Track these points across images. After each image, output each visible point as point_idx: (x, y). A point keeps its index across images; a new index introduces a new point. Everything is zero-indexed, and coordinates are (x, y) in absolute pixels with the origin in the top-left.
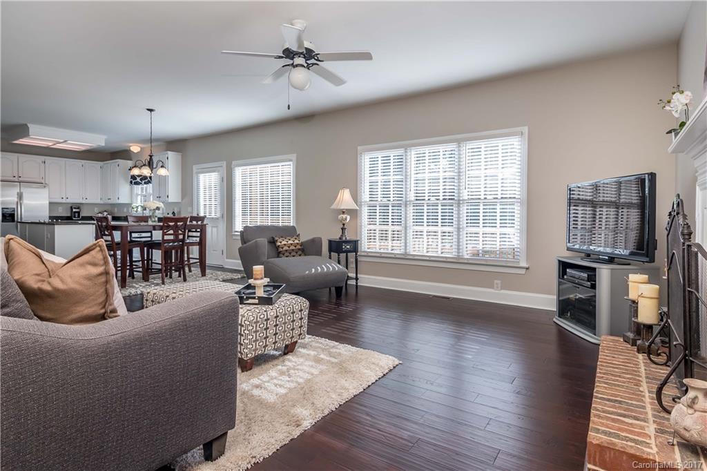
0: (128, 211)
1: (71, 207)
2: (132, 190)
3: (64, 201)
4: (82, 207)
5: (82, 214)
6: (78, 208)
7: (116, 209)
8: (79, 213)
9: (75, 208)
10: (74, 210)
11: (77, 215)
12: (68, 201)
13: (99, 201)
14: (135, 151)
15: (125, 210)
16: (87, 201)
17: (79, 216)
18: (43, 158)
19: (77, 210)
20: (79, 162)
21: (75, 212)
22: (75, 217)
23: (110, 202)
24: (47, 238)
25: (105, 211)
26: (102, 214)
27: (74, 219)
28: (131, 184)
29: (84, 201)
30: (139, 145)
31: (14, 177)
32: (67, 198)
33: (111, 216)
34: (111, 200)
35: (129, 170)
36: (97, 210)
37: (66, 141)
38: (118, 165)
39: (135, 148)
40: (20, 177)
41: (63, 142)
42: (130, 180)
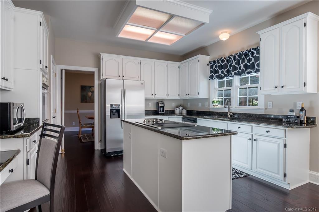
0: (203, 105)
1: (158, 103)
3: (153, 97)
4: (165, 102)
5: (166, 108)
6: (163, 103)
7: (189, 104)
8: (163, 107)
9: (161, 104)
11: (162, 109)
12: (157, 97)
13: (177, 97)
14: (224, 39)
15: (200, 104)
16: (169, 97)
17: (163, 111)
21: (160, 107)
23: (188, 97)
24: (163, 156)
25: (180, 106)
26: (179, 108)
27: (160, 113)
28: (211, 79)
29: (166, 97)
30: (228, 30)
31: (120, 76)
32: (169, 95)
33: (186, 110)
34: (190, 95)
35: (208, 65)
36: (174, 105)
37: (172, 16)
38: (199, 60)
39: (224, 36)
40: (124, 76)
41: (166, 22)
42: (209, 75)
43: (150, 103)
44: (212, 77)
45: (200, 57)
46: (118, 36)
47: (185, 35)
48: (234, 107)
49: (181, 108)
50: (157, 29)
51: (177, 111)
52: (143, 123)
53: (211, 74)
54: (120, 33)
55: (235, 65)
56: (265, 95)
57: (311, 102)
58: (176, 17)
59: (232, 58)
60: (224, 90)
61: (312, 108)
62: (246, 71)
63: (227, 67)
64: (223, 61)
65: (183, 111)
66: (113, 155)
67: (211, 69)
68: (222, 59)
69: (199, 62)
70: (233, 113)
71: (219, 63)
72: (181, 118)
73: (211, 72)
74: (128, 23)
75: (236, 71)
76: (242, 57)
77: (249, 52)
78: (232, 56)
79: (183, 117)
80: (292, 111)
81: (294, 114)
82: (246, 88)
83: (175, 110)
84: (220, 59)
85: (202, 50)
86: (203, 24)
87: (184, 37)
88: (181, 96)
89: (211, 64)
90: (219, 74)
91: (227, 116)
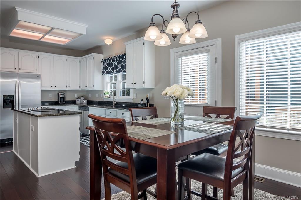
0: (100, 96)
1: (58, 94)
2: (103, 78)
3: (53, 89)
4: (66, 94)
5: (66, 99)
6: (63, 94)
7: (90, 95)
8: (64, 98)
9: (61, 94)
10: (60, 96)
11: (62, 99)
12: (56, 89)
13: (77, 89)
14: (108, 44)
15: (97, 95)
16: (70, 89)
17: (64, 101)
18: (37, 53)
19: (63, 96)
20: (64, 57)
21: (61, 98)
22: (61, 102)
23: (86, 89)
24: (32, 130)
25: (82, 96)
26: (80, 99)
27: (60, 103)
28: (103, 74)
29: (67, 89)
30: (112, 38)
31: (16, 69)
32: (55, 86)
33: (87, 100)
34: (87, 87)
35: (102, 62)
36: (76, 96)
37: (53, 29)
38: (93, 58)
39: (108, 41)
40: (20, 69)
41: (50, 30)
42: (102, 70)
43: (51, 94)
44: (103, 72)
45: (94, 55)
46: (10, 34)
47: (72, 39)
48: (117, 97)
49: (82, 98)
50: (45, 34)
51: (78, 101)
52: (28, 110)
53: (103, 70)
54: (11, 33)
55: (117, 64)
56: (133, 89)
57: (153, 94)
58: (55, 29)
59: (115, 58)
60: (113, 84)
61: (153, 98)
62: (123, 70)
63: (122, 63)
64: (110, 60)
65: (84, 101)
66: (6, 142)
67: (104, 66)
68: (110, 59)
69: (93, 59)
70: (116, 102)
71: (108, 61)
72: (78, 108)
73: (104, 68)
74: (15, 28)
75: (117, 70)
76: (121, 59)
77: (124, 56)
78: (115, 57)
79: (80, 106)
80: (142, 100)
81: (143, 102)
82: (124, 83)
83: (77, 101)
84: (109, 59)
85: (97, 49)
86: (81, 34)
87: (72, 40)
88: (81, 88)
89: (103, 61)
90: (108, 70)
91: (112, 104)
